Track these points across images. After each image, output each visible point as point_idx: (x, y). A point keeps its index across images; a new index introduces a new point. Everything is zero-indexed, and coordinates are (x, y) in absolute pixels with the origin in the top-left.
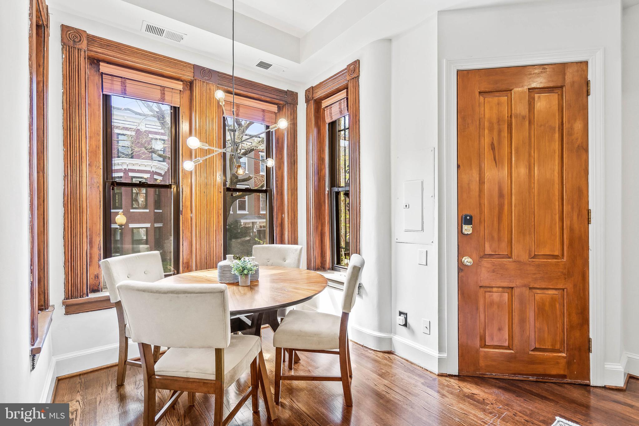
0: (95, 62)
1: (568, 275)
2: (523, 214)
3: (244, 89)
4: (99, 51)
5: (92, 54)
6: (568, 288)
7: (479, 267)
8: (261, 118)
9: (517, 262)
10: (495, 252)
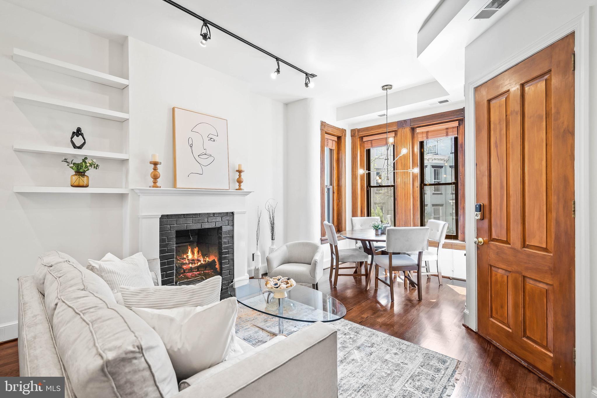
0: (362, 138)
1: (554, 271)
2: (517, 204)
3: (428, 122)
4: (362, 134)
5: (360, 136)
6: (555, 285)
7: (489, 248)
8: (445, 135)
9: (513, 249)
10: (498, 237)
